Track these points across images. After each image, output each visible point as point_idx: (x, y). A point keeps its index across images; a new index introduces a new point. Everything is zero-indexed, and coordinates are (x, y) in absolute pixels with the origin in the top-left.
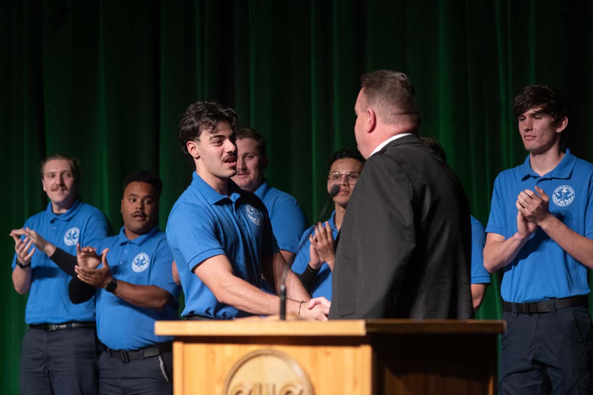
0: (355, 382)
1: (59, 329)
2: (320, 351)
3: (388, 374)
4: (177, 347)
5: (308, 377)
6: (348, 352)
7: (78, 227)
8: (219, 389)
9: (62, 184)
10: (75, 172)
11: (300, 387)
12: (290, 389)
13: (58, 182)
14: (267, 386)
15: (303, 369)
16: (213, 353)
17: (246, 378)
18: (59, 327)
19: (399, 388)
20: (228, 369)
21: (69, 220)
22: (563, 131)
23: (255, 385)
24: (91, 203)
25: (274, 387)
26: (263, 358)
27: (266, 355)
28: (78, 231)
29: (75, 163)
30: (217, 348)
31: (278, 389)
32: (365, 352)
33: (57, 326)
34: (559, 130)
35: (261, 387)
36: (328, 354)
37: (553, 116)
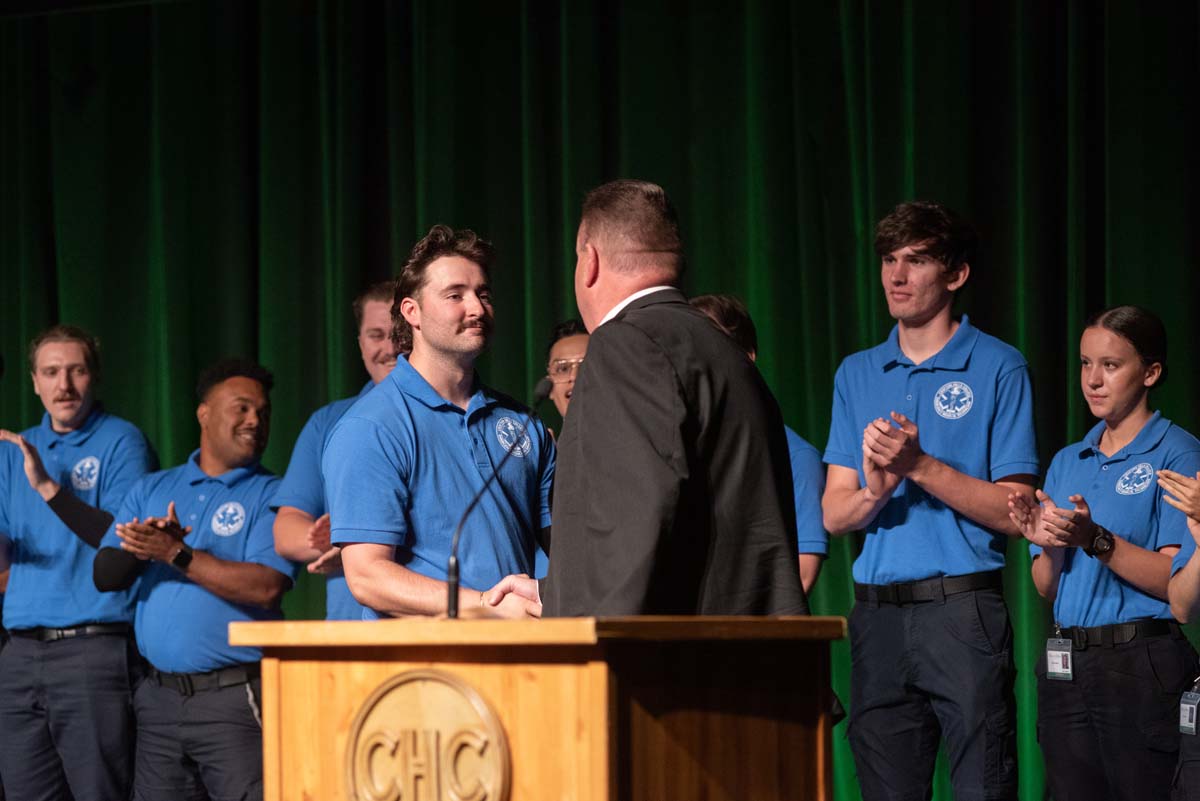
0: (580, 726)
1: (64, 637)
2: (519, 671)
3: (637, 711)
4: (269, 666)
5: (498, 720)
6: (566, 673)
7: (97, 457)
8: (341, 741)
9: (71, 389)
10: (93, 363)
11: (484, 737)
12: (466, 739)
13: (63, 386)
14: (426, 733)
15: (489, 704)
16: (332, 676)
17: (388, 720)
18: (63, 634)
19: (654, 734)
20: (358, 704)
21: (81, 444)
22: (959, 290)
23: (405, 733)
24: (119, 414)
25: (438, 736)
26: (419, 685)
27: (424, 679)
28: (97, 463)
29: (91, 345)
30: (339, 668)
31: (445, 740)
32: (596, 674)
33: (60, 632)
34: (952, 287)
35: (415, 735)
36: (531, 677)
37: (945, 262)
